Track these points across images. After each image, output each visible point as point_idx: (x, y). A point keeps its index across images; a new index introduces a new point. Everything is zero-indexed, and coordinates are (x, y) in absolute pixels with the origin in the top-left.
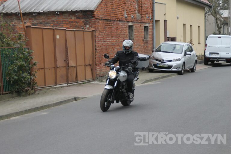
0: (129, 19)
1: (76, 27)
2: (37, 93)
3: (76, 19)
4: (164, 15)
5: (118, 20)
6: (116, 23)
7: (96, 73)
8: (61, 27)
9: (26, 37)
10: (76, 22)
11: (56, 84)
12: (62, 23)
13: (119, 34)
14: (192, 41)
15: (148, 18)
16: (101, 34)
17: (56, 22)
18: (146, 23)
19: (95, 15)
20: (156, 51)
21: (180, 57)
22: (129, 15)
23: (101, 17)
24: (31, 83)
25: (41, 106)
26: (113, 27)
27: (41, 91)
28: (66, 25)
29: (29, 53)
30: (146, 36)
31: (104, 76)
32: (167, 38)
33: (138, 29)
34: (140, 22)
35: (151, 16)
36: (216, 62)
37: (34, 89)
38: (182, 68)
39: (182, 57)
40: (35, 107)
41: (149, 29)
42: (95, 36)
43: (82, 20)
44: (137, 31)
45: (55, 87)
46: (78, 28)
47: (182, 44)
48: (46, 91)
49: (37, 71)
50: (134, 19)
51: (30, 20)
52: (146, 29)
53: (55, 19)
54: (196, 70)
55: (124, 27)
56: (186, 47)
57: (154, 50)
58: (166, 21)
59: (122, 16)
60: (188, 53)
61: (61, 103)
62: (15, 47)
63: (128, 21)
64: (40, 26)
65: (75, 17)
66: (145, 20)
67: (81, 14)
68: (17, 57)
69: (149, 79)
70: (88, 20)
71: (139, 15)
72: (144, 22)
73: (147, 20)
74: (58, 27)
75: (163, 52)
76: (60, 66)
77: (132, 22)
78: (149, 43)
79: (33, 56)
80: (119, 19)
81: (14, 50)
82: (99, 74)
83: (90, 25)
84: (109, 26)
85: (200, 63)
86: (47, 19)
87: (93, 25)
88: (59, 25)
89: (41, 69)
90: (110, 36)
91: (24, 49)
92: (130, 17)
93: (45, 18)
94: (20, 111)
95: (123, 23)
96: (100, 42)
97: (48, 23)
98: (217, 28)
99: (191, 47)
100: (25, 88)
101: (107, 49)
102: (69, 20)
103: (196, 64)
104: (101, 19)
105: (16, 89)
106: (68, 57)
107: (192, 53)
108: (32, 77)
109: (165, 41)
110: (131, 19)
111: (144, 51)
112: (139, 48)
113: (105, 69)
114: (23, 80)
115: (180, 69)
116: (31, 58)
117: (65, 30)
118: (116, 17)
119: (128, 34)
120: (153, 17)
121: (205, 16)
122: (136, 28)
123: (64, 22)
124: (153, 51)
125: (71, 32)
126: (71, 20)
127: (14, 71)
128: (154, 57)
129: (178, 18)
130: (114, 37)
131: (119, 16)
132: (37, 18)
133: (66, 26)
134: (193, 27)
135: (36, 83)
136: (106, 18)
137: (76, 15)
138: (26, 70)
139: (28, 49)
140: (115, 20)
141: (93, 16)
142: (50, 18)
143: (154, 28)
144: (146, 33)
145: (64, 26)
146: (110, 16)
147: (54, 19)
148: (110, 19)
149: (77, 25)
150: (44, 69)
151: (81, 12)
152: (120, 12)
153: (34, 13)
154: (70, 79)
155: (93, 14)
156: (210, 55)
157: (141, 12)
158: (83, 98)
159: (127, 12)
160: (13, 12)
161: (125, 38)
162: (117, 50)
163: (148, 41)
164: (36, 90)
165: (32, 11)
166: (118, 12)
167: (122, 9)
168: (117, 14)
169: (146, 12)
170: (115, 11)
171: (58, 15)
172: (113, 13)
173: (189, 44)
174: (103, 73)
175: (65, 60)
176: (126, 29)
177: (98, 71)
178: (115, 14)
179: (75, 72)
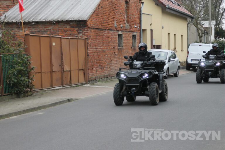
0: (119, 28)
1: (70, 35)
2: (34, 94)
4: (151, 25)
5: (108, 29)
6: (107, 32)
7: (88, 77)
8: (57, 35)
9: (25, 44)
10: (70, 30)
11: (52, 86)
12: (58, 31)
13: (110, 42)
14: (176, 49)
15: (136, 27)
16: (93, 41)
17: (52, 31)
18: (134, 32)
19: (88, 25)
22: (119, 25)
24: (29, 86)
25: (39, 106)
26: (104, 35)
27: (38, 93)
28: (62, 33)
30: (134, 43)
31: (95, 80)
32: (154, 45)
34: (129, 31)
35: (138, 25)
36: (197, 67)
37: (32, 91)
40: (32, 107)
41: (137, 39)
42: (88, 43)
43: (76, 29)
44: (126, 39)
45: (51, 89)
46: (73, 36)
48: (42, 93)
49: (34, 75)
50: (123, 29)
51: (29, 29)
52: (134, 37)
54: (179, 75)
55: (114, 35)
56: (170, 54)
58: (152, 30)
59: (112, 26)
60: (172, 59)
61: (56, 104)
62: (15, 53)
63: (117, 30)
64: (38, 34)
65: (70, 27)
66: (133, 29)
67: (75, 24)
68: (17, 62)
70: (82, 28)
71: (128, 25)
72: (132, 31)
73: (135, 30)
74: (54, 35)
76: (56, 70)
77: (121, 31)
79: (31, 61)
80: (110, 28)
81: (14, 56)
82: (91, 78)
83: (83, 33)
84: (100, 35)
85: (183, 68)
86: (45, 28)
87: (86, 34)
88: (56, 32)
89: (39, 73)
90: (101, 43)
91: (23, 55)
92: (120, 27)
93: (42, 27)
94: (18, 111)
95: (114, 32)
96: (92, 49)
97: (45, 31)
98: (198, 37)
99: (175, 54)
101: (98, 55)
102: (64, 29)
103: (179, 70)
104: (93, 28)
105: (15, 91)
106: (63, 63)
107: (175, 60)
108: (30, 80)
109: (151, 48)
110: (120, 28)
112: (128, 54)
113: (96, 74)
114: (22, 83)
116: (30, 63)
117: (61, 37)
118: (107, 27)
119: (118, 41)
120: (140, 27)
121: (188, 26)
122: (125, 36)
123: (60, 31)
125: (65, 39)
126: (66, 29)
127: (14, 75)
129: (163, 28)
130: (105, 44)
131: (109, 25)
132: (35, 27)
134: (177, 35)
135: (34, 86)
136: (98, 27)
137: (71, 24)
138: (25, 74)
139: (27, 55)
140: (106, 29)
141: (86, 25)
142: (47, 26)
143: (141, 36)
144: (134, 41)
145: (59, 35)
146: (101, 25)
147: (50, 28)
148: (101, 28)
149: (72, 33)
150: (41, 73)
151: (75, 22)
152: (110, 22)
153: (33, 22)
154: (65, 83)
155: (86, 23)
156: (191, 62)
157: (129, 22)
158: (76, 99)
159: (117, 22)
160: (14, 21)
161: (115, 45)
162: (108, 56)
163: (136, 48)
164: (33, 92)
165: (31, 20)
166: (109, 22)
167: (113, 19)
168: (108, 23)
169: (134, 22)
170: (106, 21)
171: (54, 24)
172: (104, 23)
173: (173, 51)
174: (94, 77)
175: (60, 65)
176: (116, 38)
177: (90, 75)
178: (106, 23)
179: (70, 76)
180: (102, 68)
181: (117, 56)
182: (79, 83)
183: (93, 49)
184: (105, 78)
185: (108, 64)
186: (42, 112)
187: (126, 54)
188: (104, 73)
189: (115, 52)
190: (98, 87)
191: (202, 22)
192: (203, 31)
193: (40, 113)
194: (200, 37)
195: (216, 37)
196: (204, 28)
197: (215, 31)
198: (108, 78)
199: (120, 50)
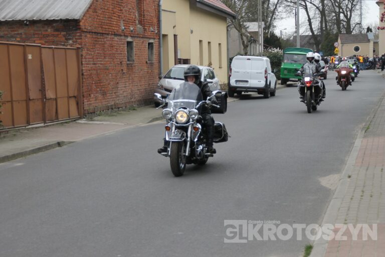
0: (128, 32)
1: (53, 43)
2: (2, 136)
3: (54, 31)
4: (174, 27)
5: (112, 34)
6: (110, 38)
8: (32, 43)
10: (53, 35)
11: (28, 123)
12: (33, 37)
13: (114, 54)
14: (211, 64)
15: (153, 31)
16: (89, 52)
17: (24, 36)
18: (150, 38)
19: (81, 27)
20: (165, 77)
23: (89, 28)
26: (106, 43)
27: (7, 133)
28: (40, 40)
30: (150, 55)
31: (95, 112)
32: (179, 59)
33: (140, 47)
34: (142, 37)
35: (156, 28)
36: (244, 93)
40: (4, 156)
41: (154, 47)
42: (82, 56)
43: (63, 33)
44: (138, 49)
45: (27, 127)
46: (57, 44)
48: (14, 133)
49: (1, 105)
50: (133, 33)
52: (150, 46)
55: (120, 43)
56: (205, 72)
57: (163, 75)
58: (177, 35)
59: (117, 28)
60: (208, 80)
61: (39, 150)
63: (126, 35)
64: (3, 41)
65: (52, 29)
66: (148, 34)
67: (60, 25)
69: (157, 117)
70: (72, 32)
71: (141, 27)
72: (147, 37)
73: (152, 35)
75: (175, 78)
76: (34, 98)
77: (131, 36)
78: (154, 66)
80: (114, 32)
82: (88, 110)
83: (74, 40)
84: (100, 42)
86: (12, 31)
87: (78, 40)
88: (29, 38)
89: (8, 102)
90: (102, 56)
92: (129, 30)
95: (120, 38)
96: (88, 64)
97: (12, 37)
98: (242, 47)
99: (213, 73)
101: (98, 75)
102: (43, 33)
104: (90, 32)
107: (214, 81)
109: (175, 64)
111: (148, 77)
113: (96, 103)
117: (40, 46)
118: (110, 30)
119: (126, 53)
120: (159, 30)
121: (228, 30)
122: (137, 45)
123: (36, 36)
124: (160, 78)
125: (47, 49)
126: (47, 33)
128: (162, 86)
129: (192, 32)
130: (107, 58)
131: (113, 28)
133: (39, 42)
134: (212, 44)
135: (1, 121)
136: (96, 31)
137: (54, 26)
141: (78, 27)
142: (16, 29)
143: (161, 45)
144: (150, 53)
145: (36, 42)
146: (102, 28)
147: (21, 31)
148: (101, 32)
149: (56, 40)
150: (12, 101)
151: (61, 22)
152: (114, 23)
154: (48, 117)
155: (78, 24)
156: (236, 84)
157: (143, 23)
158: (70, 143)
159: (124, 22)
161: (122, 59)
162: (112, 76)
163: (153, 63)
164: (1, 132)
167: (118, 19)
168: (111, 25)
169: (149, 23)
170: (108, 22)
171: (26, 25)
172: (105, 24)
173: (209, 68)
174: (93, 107)
175: (40, 90)
176: (124, 47)
177: (87, 106)
178: (109, 25)
179: (55, 106)
180: (104, 94)
181: (126, 75)
183: (90, 64)
184: (108, 110)
185: (113, 88)
186: (20, 162)
187: (139, 72)
188: (107, 101)
189: (122, 70)
190: (99, 124)
191: (245, 24)
192: (249, 38)
193: (17, 164)
194: (246, 47)
195: (266, 47)
196: (250, 33)
197: (264, 37)
198: (113, 110)
199: (130, 67)
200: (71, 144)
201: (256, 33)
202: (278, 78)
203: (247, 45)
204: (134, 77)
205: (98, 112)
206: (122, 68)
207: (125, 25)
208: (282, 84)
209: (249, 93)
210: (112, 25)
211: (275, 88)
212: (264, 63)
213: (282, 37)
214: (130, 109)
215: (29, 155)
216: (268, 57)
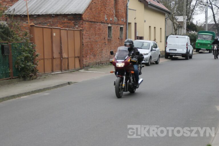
0: (109, 21)
1: (67, 27)
2: (38, 78)
3: (68, 20)
4: (135, 19)
6: (99, 24)
7: (83, 63)
8: (56, 27)
9: (30, 34)
10: (67, 23)
11: (52, 71)
12: (56, 23)
13: (101, 33)
14: (156, 40)
15: (123, 21)
16: (87, 32)
17: (51, 23)
18: (121, 25)
19: (83, 18)
21: (148, 52)
22: (109, 19)
24: (34, 70)
25: (43, 88)
26: (96, 27)
27: (41, 76)
28: (60, 25)
29: (33, 46)
31: (89, 66)
32: (137, 37)
33: (115, 29)
34: (117, 24)
35: (125, 19)
36: (174, 56)
37: (36, 75)
38: (149, 61)
39: (149, 52)
40: (39, 89)
42: (83, 34)
43: (73, 21)
44: (114, 31)
45: (52, 73)
46: (69, 28)
47: (149, 42)
48: (45, 77)
49: (38, 60)
50: (112, 22)
51: (31, 21)
52: (121, 29)
53: (51, 20)
54: (160, 62)
55: (104, 27)
56: (152, 45)
58: (136, 23)
59: (103, 19)
60: (154, 49)
61: (58, 86)
62: (22, 41)
63: (108, 23)
64: (39, 25)
65: (67, 19)
66: (120, 22)
67: (72, 17)
68: (24, 49)
70: (77, 21)
71: (116, 18)
72: (119, 24)
73: (122, 23)
76: (56, 57)
77: (111, 24)
79: (36, 49)
80: (101, 21)
81: (21, 44)
82: (85, 64)
84: (93, 27)
85: (162, 57)
86: (45, 20)
87: (81, 26)
88: (54, 24)
89: (42, 59)
90: (94, 34)
91: (29, 43)
93: (43, 19)
94: (27, 92)
95: (104, 24)
97: (45, 23)
98: (174, 30)
99: (156, 45)
100: (30, 74)
101: (91, 45)
102: (62, 21)
103: (159, 58)
104: (88, 21)
105: (23, 75)
106: (62, 51)
107: (156, 49)
108: (35, 66)
109: (135, 40)
113: (90, 61)
114: (28, 68)
115: (148, 62)
116: (35, 50)
117: (60, 29)
118: (99, 20)
119: (108, 33)
120: (126, 20)
121: (166, 21)
123: (58, 23)
125: (64, 30)
126: (64, 21)
127: (22, 61)
129: (145, 21)
130: (97, 35)
131: (101, 19)
132: (37, 19)
133: (60, 26)
134: (156, 28)
135: (38, 70)
136: (91, 20)
138: (30, 60)
139: (32, 43)
140: (98, 22)
142: (47, 19)
143: (127, 29)
144: (121, 33)
145: (58, 26)
146: (94, 19)
148: (94, 21)
150: (44, 59)
151: (72, 15)
152: (102, 16)
153: (35, 15)
154: (63, 68)
155: (81, 17)
156: (169, 51)
157: (117, 16)
159: (107, 16)
160: (18, 14)
161: (105, 36)
162: (99, 46)
163: (122, 39)
164: (38, 76)
165: (33, 13)
166: (100, 16)
167: (103, 14)
169: (121, 16)
170: (98, 15)
171: (53, 17)
172: (96, 17)
173: (154, 42)
174: (88, 63)
175: (59, 53)
176: (106, 29)
177: (85, 62)
178: (98, 17)
179: (67, 62)
180: (95, 56)
181: (107, 45)
182: (75, 68)
183: (87, 39)
184: (97, 64)
185: (99, 53)
186: (47, 93)
187: (115, 44)
188: (96, 60)
189: (105, 42)
190: (91, 72)
191: (176, 17)
192: (178, 25)
193: (46, 93)
194: (176, 30)
195: (187, 30)
196: (178, 22)
197: (186, 25)
198: (100, 65)
199: (109, 41)
200: (75, 84)
201: (182, 22)
202: (194, 48)
203: (176, 29)
204: (112, 46)
205: (91, 66)
206: (105, 41)
207: (107, 17)
208: (196, 51)
209: (177, 57)
210: (100, 17)
211: (192, 54)
212: (186, 39)
213: (197, 24)
214: (109, 64)
215: (52, 89)
216: (188, 36)
